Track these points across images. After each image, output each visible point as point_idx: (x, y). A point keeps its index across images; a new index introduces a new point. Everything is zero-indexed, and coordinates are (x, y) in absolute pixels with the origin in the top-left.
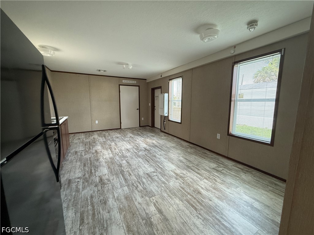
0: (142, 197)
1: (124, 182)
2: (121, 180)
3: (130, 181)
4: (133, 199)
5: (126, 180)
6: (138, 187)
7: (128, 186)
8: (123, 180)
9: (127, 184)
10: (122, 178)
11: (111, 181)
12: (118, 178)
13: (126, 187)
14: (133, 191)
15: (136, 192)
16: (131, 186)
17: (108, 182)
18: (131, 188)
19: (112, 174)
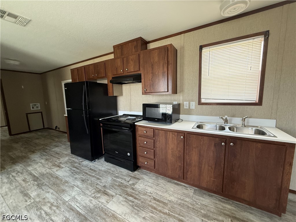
0: (44, 199)
1: (72, 204)
2: (78, 205)
3: (63, 210)
4: (55, 193)
5: (71, 209)
6: (49, 207)
7: (64, 203)
8: (76, 207)
9: (67, 204)
10: (78, 209)
11: (92, 199)
12: (84, 207)
13: (67, 200)
14: (56, 200)
15: (52, 201)
16: (60, 204)
17: (95, 196)
18: (60, 201)
19: (99, 208)
